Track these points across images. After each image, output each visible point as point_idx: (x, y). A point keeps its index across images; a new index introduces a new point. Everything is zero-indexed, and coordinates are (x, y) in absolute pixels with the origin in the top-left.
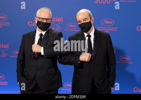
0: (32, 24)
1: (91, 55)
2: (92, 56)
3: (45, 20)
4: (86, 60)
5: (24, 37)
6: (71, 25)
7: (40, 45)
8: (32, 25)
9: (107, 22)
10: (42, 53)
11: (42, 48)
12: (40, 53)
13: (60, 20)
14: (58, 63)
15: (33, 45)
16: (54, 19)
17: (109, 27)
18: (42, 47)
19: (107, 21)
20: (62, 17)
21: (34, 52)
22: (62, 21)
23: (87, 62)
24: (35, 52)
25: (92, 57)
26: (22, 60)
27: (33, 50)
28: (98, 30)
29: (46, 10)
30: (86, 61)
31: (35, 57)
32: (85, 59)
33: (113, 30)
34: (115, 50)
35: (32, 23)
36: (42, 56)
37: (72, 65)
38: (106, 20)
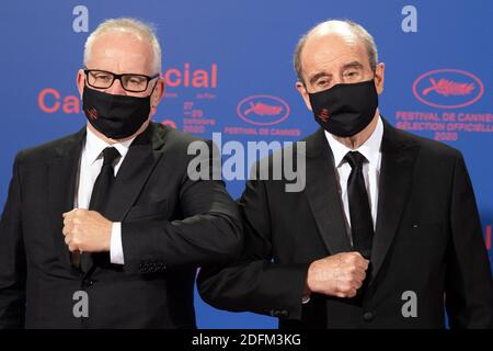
0: (58, 104)
1: (365, 264)
2: (370, 265)
3: (117, 81)
4: (338, 291)
5: (22, 164)
6: (259, 105)
7: (103, 215)
8: (61, 107)
9: (444, 87)
10: (117, 254)
11: (117, 227)
12: (106, 254)
13: (205, 79)
14: (198, 302)
15: (67, 216)
16: (173, 77)
17: (457, 112)
18: (114, 221)
19: (442, 81)
20: (214, 67)
21: (71, 249)
22: (214, 85)
23: (345, 300)
24: (77, 251)
25: (368, 272)
26: (12, 283)
27: (67, 240)
28: (399, 126)
29: (129, 30)
30: (341, 295)
31: (77, 270)
32: (334, 285)
33: (478, 128)
34: (489, 229)
35: (57, 96)
36: (117, 267)
37: (269, 315)
38: (437, 78)
